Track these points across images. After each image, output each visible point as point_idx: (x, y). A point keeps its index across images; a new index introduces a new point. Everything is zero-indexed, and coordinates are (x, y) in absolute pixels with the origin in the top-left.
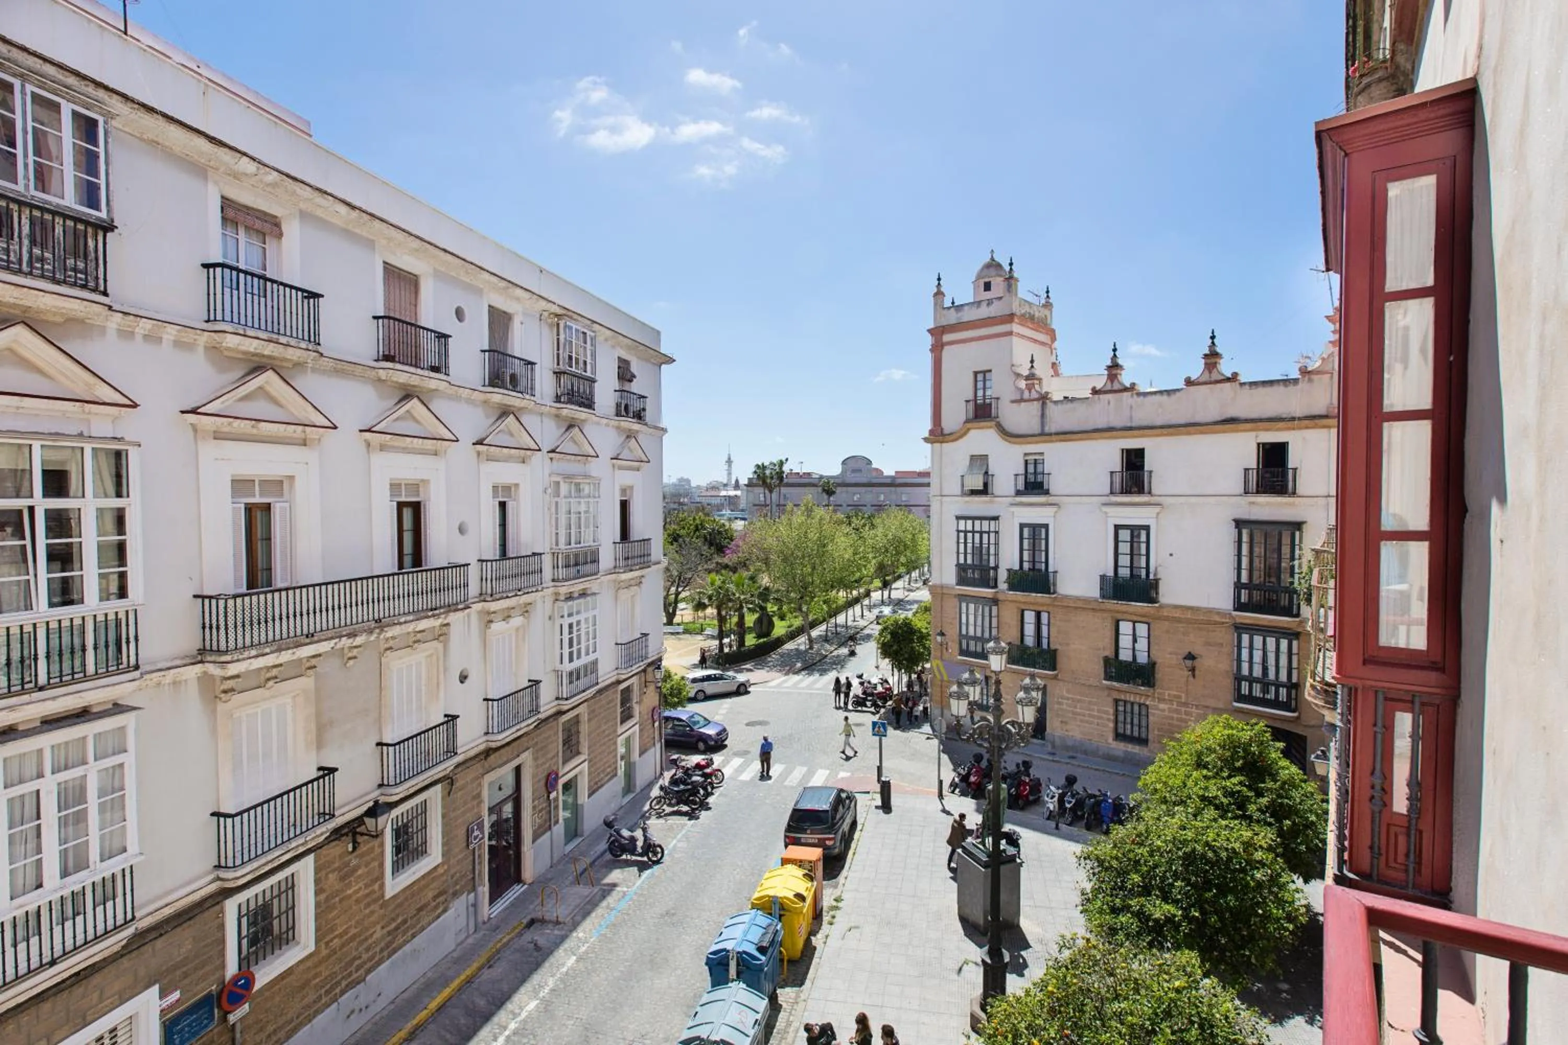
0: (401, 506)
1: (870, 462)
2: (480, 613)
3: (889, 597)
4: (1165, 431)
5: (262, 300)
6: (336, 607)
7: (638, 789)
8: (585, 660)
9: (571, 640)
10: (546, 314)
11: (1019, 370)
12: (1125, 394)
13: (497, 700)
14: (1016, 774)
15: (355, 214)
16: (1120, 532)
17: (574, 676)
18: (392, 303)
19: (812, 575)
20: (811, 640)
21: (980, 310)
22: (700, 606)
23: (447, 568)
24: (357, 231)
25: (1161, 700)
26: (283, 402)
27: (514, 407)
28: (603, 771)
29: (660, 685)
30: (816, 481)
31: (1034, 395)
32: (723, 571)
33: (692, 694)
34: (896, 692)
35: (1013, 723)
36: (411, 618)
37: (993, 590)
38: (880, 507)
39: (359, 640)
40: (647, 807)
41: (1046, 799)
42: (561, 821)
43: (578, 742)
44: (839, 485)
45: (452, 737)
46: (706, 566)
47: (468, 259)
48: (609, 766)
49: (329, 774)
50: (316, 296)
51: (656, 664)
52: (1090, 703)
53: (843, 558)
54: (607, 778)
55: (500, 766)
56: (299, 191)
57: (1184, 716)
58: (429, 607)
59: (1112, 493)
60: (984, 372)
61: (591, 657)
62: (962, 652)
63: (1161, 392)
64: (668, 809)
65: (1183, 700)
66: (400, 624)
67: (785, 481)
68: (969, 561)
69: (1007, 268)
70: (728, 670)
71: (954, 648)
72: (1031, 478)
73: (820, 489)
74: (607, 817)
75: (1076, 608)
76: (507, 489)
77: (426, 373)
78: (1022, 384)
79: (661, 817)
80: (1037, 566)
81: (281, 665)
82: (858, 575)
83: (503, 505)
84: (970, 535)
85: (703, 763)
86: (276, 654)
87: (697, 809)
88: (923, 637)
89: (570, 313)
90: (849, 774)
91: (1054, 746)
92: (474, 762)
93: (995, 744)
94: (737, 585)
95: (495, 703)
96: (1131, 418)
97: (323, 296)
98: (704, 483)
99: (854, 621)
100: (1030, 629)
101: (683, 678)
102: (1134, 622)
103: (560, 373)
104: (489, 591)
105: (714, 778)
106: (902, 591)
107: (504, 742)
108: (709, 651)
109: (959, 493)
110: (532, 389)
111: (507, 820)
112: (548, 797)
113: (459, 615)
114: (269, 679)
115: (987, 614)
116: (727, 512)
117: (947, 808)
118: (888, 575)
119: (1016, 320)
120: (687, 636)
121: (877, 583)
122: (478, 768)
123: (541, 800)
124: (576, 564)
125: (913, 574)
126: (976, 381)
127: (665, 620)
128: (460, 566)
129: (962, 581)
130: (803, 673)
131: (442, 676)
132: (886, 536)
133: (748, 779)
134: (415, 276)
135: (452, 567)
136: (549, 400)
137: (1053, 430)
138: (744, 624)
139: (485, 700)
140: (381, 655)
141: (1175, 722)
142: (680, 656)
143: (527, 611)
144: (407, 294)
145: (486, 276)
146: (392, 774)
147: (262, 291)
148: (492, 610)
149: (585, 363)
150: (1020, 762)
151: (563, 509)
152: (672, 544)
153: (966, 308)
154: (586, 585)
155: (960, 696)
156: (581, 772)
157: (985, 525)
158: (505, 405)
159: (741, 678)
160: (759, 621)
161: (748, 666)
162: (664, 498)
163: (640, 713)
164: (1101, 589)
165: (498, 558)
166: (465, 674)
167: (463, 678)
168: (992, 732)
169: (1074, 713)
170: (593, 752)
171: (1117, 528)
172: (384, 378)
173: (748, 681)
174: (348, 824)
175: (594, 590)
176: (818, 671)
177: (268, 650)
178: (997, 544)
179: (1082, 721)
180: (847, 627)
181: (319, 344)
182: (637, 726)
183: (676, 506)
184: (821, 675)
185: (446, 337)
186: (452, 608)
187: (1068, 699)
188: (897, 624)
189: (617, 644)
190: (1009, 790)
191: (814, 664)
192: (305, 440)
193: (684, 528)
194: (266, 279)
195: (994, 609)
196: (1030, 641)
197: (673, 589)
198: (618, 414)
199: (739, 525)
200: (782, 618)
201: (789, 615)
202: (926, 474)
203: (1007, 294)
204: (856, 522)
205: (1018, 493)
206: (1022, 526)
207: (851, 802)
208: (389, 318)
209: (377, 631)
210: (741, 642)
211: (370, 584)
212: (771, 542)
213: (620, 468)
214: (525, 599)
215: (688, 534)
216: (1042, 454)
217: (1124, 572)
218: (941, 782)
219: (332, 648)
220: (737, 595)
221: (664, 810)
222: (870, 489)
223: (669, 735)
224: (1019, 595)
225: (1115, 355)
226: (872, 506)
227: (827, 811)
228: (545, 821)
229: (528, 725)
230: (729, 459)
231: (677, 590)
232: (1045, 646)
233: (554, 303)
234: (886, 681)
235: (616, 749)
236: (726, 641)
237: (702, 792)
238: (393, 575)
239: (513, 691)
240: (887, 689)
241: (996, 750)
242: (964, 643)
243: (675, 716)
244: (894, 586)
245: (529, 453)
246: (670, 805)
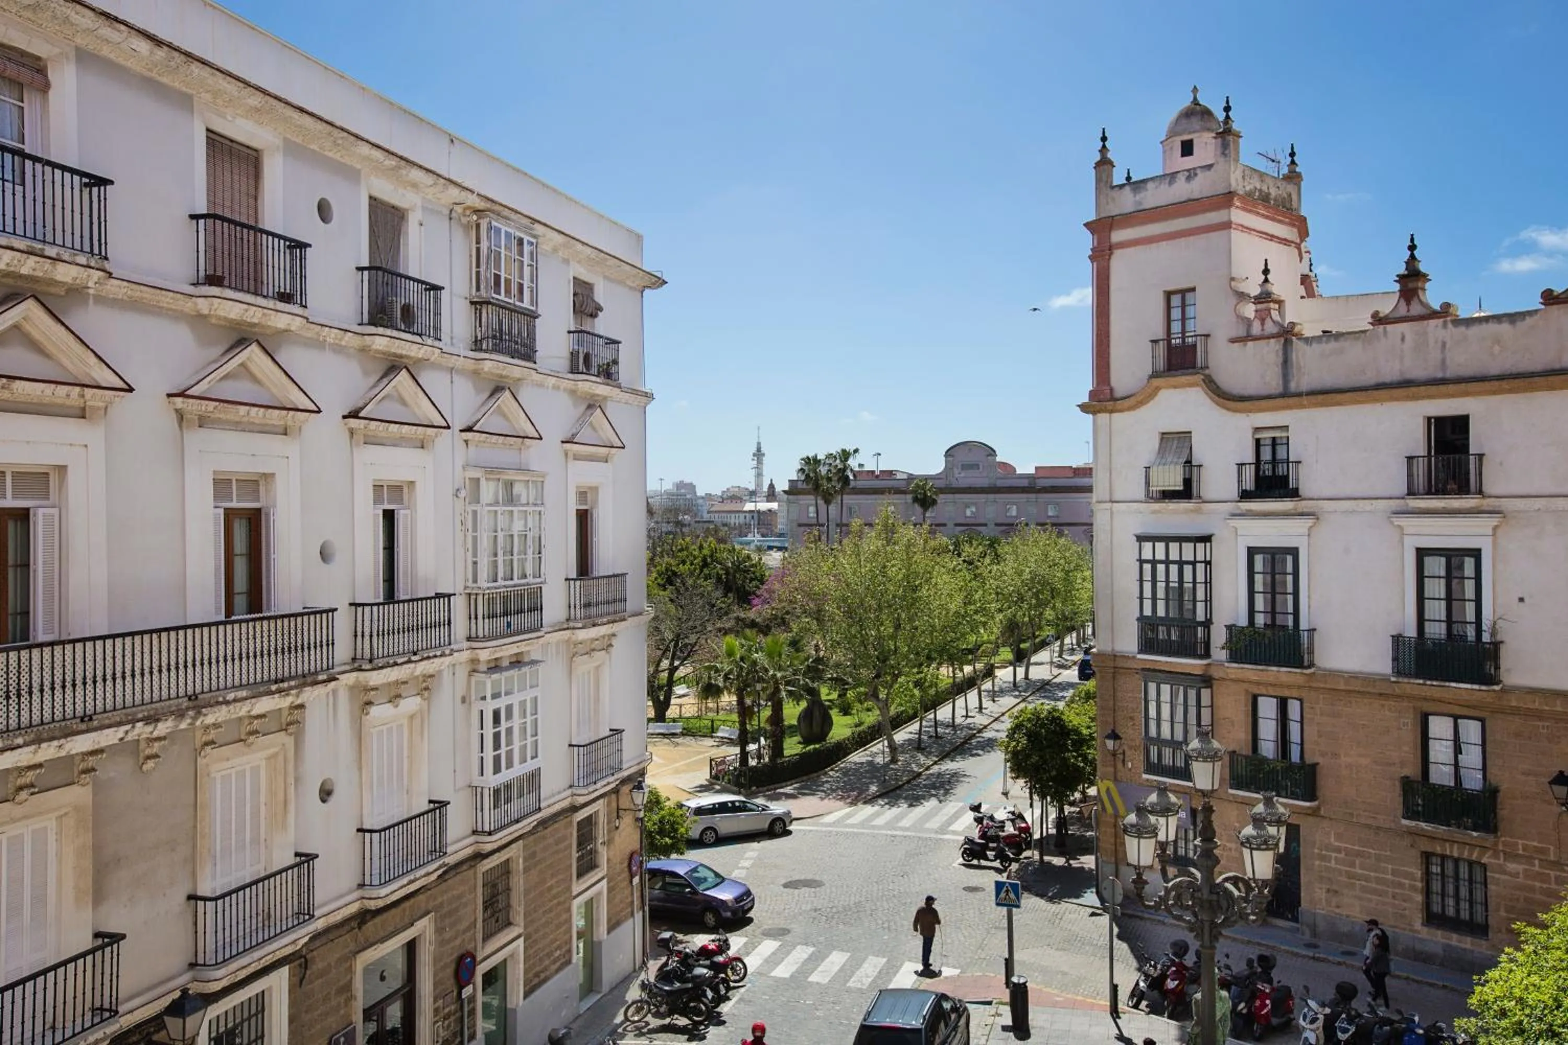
0: (230, 515)
1: (992, 452)
2: (352, 688)
3: (1026, 677)
4: (1505, 385)
5: (19, 188)
6: (128, 673)
7: (605, 988)
8: (519, 770)
9: (497, 736)
10: (459, 209)
11: (1243, 287)
12: (1433, 322)
13: (379, 831)
14: (1248, 977)
15: (161, 53)
16: (1428, 561)
17: (501, 795)
18: (219, 195)
19: (893, 637)
20: (893, 747)
21: (1175, 186)
22: (710, 691)
23: (302, 615)
24: (165, 80)
25: (1511, 856)
26: (50, 348)
27: (407, 357)
28: (549, 955)
29: (641, 814)
30: (902, 485)
31: (1270, 328)
32: (748, 632)
33: (695, 833)
34: (1037, 836)
35: (1235, 881)
36: (244, 693)
37: (1205, 662)
38: (1009, 527)
39: (163, 728)
40: (619, 1018)
41: (1301, 1022)
42: (480, 1035)
43: (508, 906)
44: (942, 491)
45: (307, 888)
46: (718, 625)
47: (338, 123)
48: (559, 948)
49: (111, 944)
50: (103, 182)
51: (636, 781)
52: (1378, 858)
53: (948, 611)
54: (554, 967)
55: (383, 940)
56: (75, 17)
57: (1554, 886)
58: (273, 677)
59: (1411, 492)
60: (1183, 292)
61: (530, 766)
62: (1151, 768)
63: (1497, 318)
64: (655, 1022)
65: (1552, 858)
66: (227, 703)
67: (852, 484)
68: (1161, 612)
69: (1221, 116)
70: (755, 795)
71: (1135, 761)
72: (1267, 470)
73: (909, 497)
74: (554, 1030)
75: (1349, 692)
76: (397, 490)
77: (270, 303)
78: (1249, 310)
79: (643, 1034)
80: (1279, 620)
81: (40, 766)
82: (972, 638)
83: (389, 517)
84: (1161, 568)
85: (712, 946)
86: (33, 747)
87: (701, 1023)
88: (1082, 742)
89: (497, 208)
90: (957, 971)
91: (1314, 934)
92: (342, 931)
93: (1204, 916)
94: (770, 655)
95: (376, 836)
96: (1443, 361)
97: (112, 182)
98: (717, 491)
99: (967, 716)
100: (1268, 730)
101: (681, 806)
102: (1456, 718)
103: (481, 303)
104: (367, 655)
105: (730, 972)
106: (1047, 667)
107: (389, 901)
108: (723, 762)
109: (1141, 495)
110: (435, 328)
111: (394, 1031)
112: (460, 994)
113: (320, 690)
114: (21, 788)
115: (1192, 701)
116: (755, 538)
117: (1126, 1034)
118: (1024, 641)
119: (1237, 203)
120: (688, 739)
121: (1006, 654)
122: (346, 941)
123: (448, 998)
124: (506, 614)
125: (1067, 640)
126: (1169, 308)
127: (651, 713)
128: (321, 612)
129: (1148, 645)
130: (881, 802)
131: (292, 789)
132: (1020, 574)
133: (787, 975)
134: (256, 150)
135: (309, 614)
136: (462, 347)
137: (1304, 387)
138: (782, 720)
139: (359, 830)
140: (197, 752)
141: (1538, 897)
142: (677, 771)
143: (426, 689)
144: (244, 179)
145: (365, 149)
146: (210, 947)
147: (17, 173)
148: (371, 683)
149: (521, 287)
150: (1254, 957)
151: (485, 522)
152: (665, 589)
153: (1150, 185)
154: (523, 648)
155: (1141, 831)
156: (512, 956)
157: (1188, 550)
158: (395, 355)
159: (777, 808)
160: (806, 716)
161: (788, 790)
162: (650, 512)
163: (608, 860)
164: (1395, 659)
165: (381, 600)
166: (327, 787)
167: (326, 794)
168: (1198, 895)
169: (1351, 876)
170: (532, 921)
171: (1422, 554)
172: (206, 312)
173: (788, 813)
174: (139, 1026)
175: (534, 656)
176: (906, 798)
177: (20, 741)
178: (1208, 583)
179: (1364, 889)
180: (953, 725)
181: (106, 258)
182: (605, 881)
183: (670, 527)
184: (911, 805)
185: (303, 246)
186: (308, 679)
187: (1338, 850)
188: (1038, 718)
189: (570, 745)
190: (1235, 1006)
191: (899, 787)
192: (84, 409)
193: (684, 562)
194: (24, 156)
195: (1205, 693)
196: (1268, 749)
197: (665, 664)
198: (574, 370)
199: (774, 559)
200: (846, 711)
201: (858, 706)
202: (1086, 472)
203: (1222, 160)
204: (967, 550)
205: (1245, 495)
206: (1252, 552)
207: (960, 1017)
208: (215, 217)
209: (191, 713)
210: (777, 749)
211: (181, 639)
212: (827, 583)
213: (577, 458)
214: (423, 668)
215: (692, 573)
216: (1286, 428)
217: (1436, 630)
218: (1114, 989)
219: (121, 739)
220: (771, 673)
221: (647, 1024)
222: (991, 497)
223: (659, 900)
224: (1249, 671)
225: (1413, 257)
226: (997, 525)
227: (919, 1030)
228: (454, 1035)
229: (428, 874)
230: (759, 450)
231: (672, 664)
232: (1295, 757)
233: (472, 192)
234: (1021, 817)
235: (569, 921)
236: (752, 747)
237: (710, 994)
238: (217, 624)
239: (405, 817)
240: (1021, 830)
241: (1207, 925)
242: (1154, 751)
243: (665, 868)
244: (1034, 659)
245: (430, 431)
246: (657, 1015)
